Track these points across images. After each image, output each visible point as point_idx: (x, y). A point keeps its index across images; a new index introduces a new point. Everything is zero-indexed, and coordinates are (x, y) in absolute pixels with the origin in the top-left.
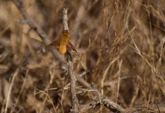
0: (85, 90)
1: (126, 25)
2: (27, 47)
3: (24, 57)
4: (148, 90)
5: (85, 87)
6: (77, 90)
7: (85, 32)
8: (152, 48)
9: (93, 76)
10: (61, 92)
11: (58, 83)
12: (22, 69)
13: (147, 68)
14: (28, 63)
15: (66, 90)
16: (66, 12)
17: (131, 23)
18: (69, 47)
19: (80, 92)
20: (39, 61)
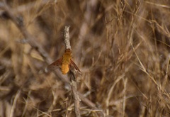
0: (90, 111)
1: (131, 42)
2: (29, 68)
3: (26, 78)
4: (154, 109)
5: (90, 108)
6: (82, 111)
7: (89, 50)
8: (158, 65)
9: (98, 95)
10: (64, 113)
11: (62, 103)
12: (24, 90)
13: (153, 85)
14: (30, 84)
15: (69, 111)
16: (68, 29)
17: (136, 40)
18: (72, 66)
19: (85, 113)
20: (41, 81)
